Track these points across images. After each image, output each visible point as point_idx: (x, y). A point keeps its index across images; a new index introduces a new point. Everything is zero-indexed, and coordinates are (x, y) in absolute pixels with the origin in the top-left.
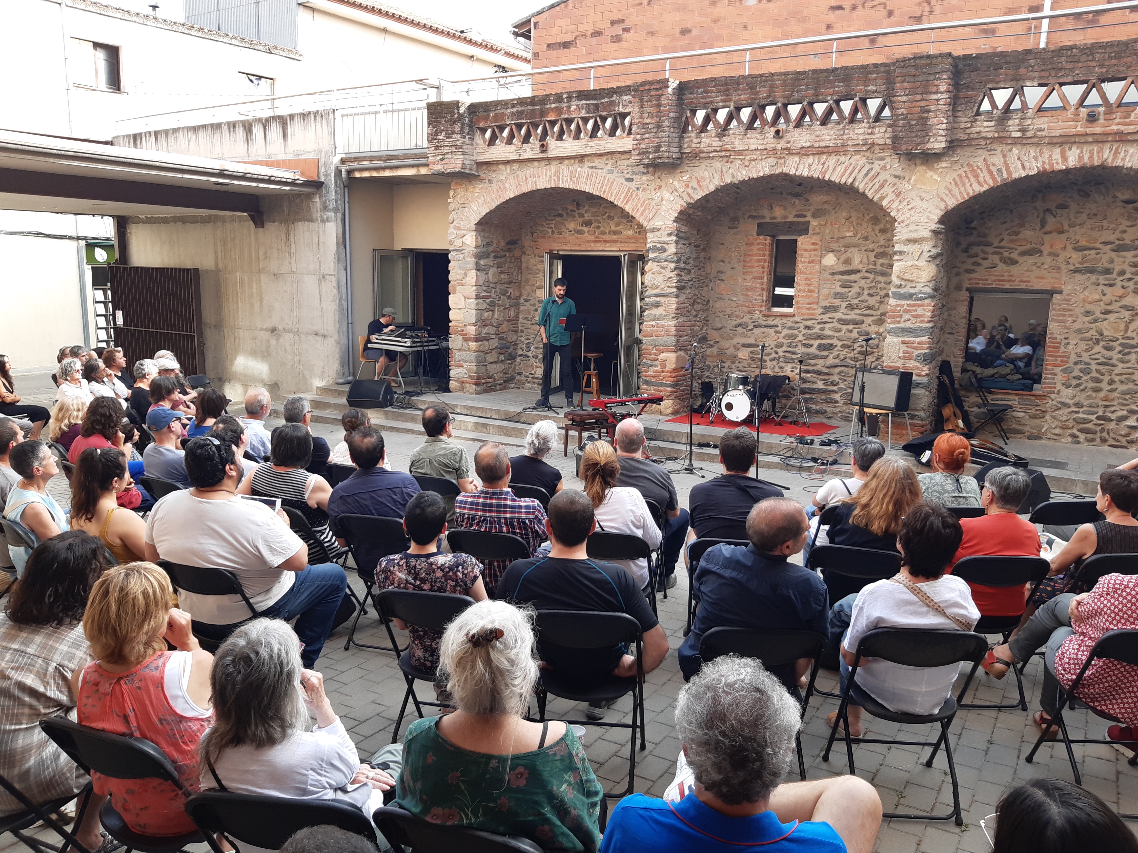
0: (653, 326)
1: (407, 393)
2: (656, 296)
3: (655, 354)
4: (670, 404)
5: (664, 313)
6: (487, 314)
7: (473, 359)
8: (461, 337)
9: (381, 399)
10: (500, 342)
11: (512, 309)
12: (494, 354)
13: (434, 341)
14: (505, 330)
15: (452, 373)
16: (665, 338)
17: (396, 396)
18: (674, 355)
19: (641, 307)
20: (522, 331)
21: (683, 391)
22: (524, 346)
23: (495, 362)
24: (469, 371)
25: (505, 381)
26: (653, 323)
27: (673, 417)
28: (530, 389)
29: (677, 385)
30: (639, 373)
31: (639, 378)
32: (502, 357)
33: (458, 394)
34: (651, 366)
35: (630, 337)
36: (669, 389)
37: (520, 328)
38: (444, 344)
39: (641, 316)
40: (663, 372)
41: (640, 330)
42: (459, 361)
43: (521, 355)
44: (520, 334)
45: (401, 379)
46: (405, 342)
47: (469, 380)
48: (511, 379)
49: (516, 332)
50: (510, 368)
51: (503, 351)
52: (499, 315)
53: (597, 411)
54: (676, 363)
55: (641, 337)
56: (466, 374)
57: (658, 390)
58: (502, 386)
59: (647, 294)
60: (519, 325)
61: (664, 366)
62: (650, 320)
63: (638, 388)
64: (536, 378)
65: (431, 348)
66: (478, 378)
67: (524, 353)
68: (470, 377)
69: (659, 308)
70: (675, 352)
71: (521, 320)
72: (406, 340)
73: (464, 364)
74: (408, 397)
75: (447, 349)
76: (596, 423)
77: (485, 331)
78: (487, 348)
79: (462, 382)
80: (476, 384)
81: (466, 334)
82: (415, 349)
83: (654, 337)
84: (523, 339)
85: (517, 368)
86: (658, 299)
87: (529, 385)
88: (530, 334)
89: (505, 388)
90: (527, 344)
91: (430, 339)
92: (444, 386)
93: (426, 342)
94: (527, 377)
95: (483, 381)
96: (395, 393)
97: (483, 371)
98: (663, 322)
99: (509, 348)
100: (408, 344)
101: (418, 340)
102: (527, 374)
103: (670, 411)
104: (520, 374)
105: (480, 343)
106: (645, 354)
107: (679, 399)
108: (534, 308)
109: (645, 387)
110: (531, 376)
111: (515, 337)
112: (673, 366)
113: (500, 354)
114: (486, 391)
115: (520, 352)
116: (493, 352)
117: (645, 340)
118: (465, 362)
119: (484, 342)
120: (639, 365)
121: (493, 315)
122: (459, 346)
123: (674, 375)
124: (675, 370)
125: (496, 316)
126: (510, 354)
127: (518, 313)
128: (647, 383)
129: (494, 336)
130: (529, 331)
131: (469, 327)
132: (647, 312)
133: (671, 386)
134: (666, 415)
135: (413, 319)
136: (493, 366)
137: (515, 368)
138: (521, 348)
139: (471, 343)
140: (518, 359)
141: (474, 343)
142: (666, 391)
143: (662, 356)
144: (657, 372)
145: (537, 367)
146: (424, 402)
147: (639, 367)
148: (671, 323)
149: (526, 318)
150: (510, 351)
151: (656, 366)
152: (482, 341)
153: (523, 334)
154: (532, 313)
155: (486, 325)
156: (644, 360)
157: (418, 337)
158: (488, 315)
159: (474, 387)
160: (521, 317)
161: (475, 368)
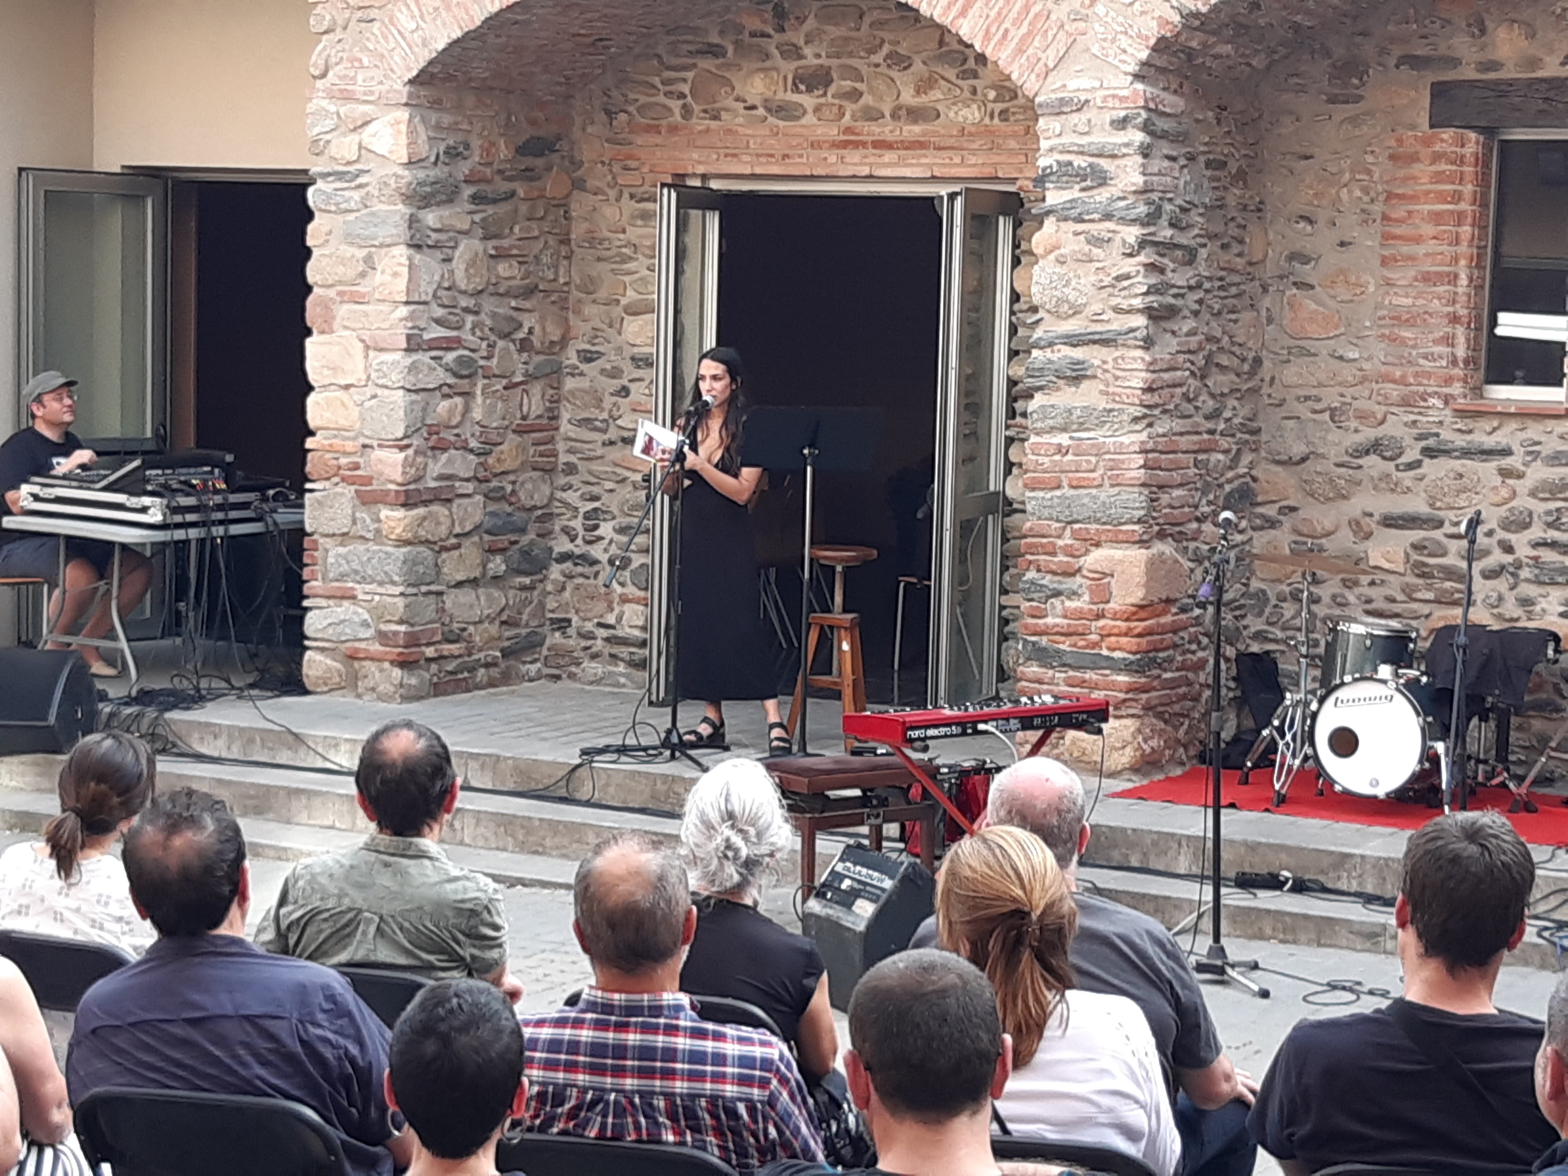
0: (1061, 450)
1: (144, 698)
2: (1073, 340)
3: (1069, 551)
4: (1127, 735)
5: (1103, 404)
6: (445, 404)
7: (394, 569)
8: (349, 491)
9: (52, 720)
10: (492, 507)
11: (536, 389)
12: (470, 551)
13: (245, 506)
14: (508, 465)
15: (313, 623)
16: (1105, 494)
17: (106, 709)
18: (1139, 555)
19: (1012, 383)
20: (571, 469)
21: (1172, 684)
22: (577, 524)
23: (474, 582)
24: (379, 613)
25: (506, 653)
26: (1064, 439)
27: (1138, 781)
28: (598, 682)
29: (1153, 663)
30: (1005, 622)
31: (1004, 638)
32: (497, 565)
33: (336, 698)
34: (1057, 594)
35: (970, 489)
36: (1123, 678)
37: (563, 458)
38: (283, 517)
39: (1012, 413)
40: (1100, 616)
41: (1009, 466)
42: (341, 577)
43: (565, 557)
44: (562, 480)
45: (123, 644)
46: (144, 510)
47: (376, 647)
48: (532, 643)
49: (549, 471)
50: (526, 602)
51: (503, 540)
52: (490, 411)
53: (868, 758)
54: (1147, 585)
55: (1013, 489)
56: (365, 624)
57: (1082, 683)
58: (495, 672)
59: (1038, 333)
60: (561, 446)
61: (1102, 595)
62: (1052, 430)
63: (1003, 675)
64: (624, 642)
65: (236, 530)
66: (413, 640)
67: (578, 548)
68: (383, 637)
69: (1085, 385)
70: (1143, 543)
71: (565, 427)
72: (146, 501)
73: (360, 590)
74: (151, 713)
75: (299, 533)
76: (863, 801)
77: (437, 466)
78: (443, 530)
79: (352, 657)
80: (404, 664)
81: (368, 480)
82: (179, 534)
83: (1067, 491)
84: (571, 497)
85: (551, 603)
86: (1078, 353)
87: (594, 668)
88: (600, 478)
89: (506, 679)
90: (587, 516)
91: (234, 498)
92: (280, 670)
93: (220, 507)
94: (590, 636)
95: (430, 652)
96: (103, 697)
97: (430, 613)
98: (1098, 435)
99: (523, 531)
100: (155, 516)
101: (191, 501)
102: (589, 626)
103: (1125, 758)
104: (562, 625)
105: (421, 511)
106: (1033, 549)
107: (1159, 716)
108: (616, 384)
109: (1033, 669)
110: (602, 633)
111: (546, 490)
112: (1137, 596)
113: (492, 551)
114: (438, 689)
115: (562, 545)
116: (467, 543)
117: (1034, 500)
118: (364, 580)
119: (435, 508)
120: (1004, 592)
121: (467, 410)
122: (342, 524)
123: (1140, 626)
124: (1142, 609)
125: (477, 414)
126: (526, 553)
127: (556, 401)
128: (1042, 656)
129: (469, 488)
130: (595, 467)
131: (379, 453)
132: (1039, 400)
133: (1127, 667)
134: (1112, 775)
135: (159, 425)
136: (466, 596)
137: (542, 605)
138: (566, 530)
139: (385, 513)
140: (555, 572)
141: (400, 513)
142: (1112, 686)
143: (1096, 558)
144: (1079, 615)
145: (624, 600)
146: (212, 730)
147: (1005, 600)
148: (1126, 440)
149: (585, 422)
150: (525, 540)
151: (1074, 594)
152: (426, 503)
153: (574, 480)
154: (608, 401)
155: (440, 447)
156: (1031, 575)
157: (189, 489)
158: (451, 411)
159: (397, 673)
160: (565, 416)
161: (400, 602)
